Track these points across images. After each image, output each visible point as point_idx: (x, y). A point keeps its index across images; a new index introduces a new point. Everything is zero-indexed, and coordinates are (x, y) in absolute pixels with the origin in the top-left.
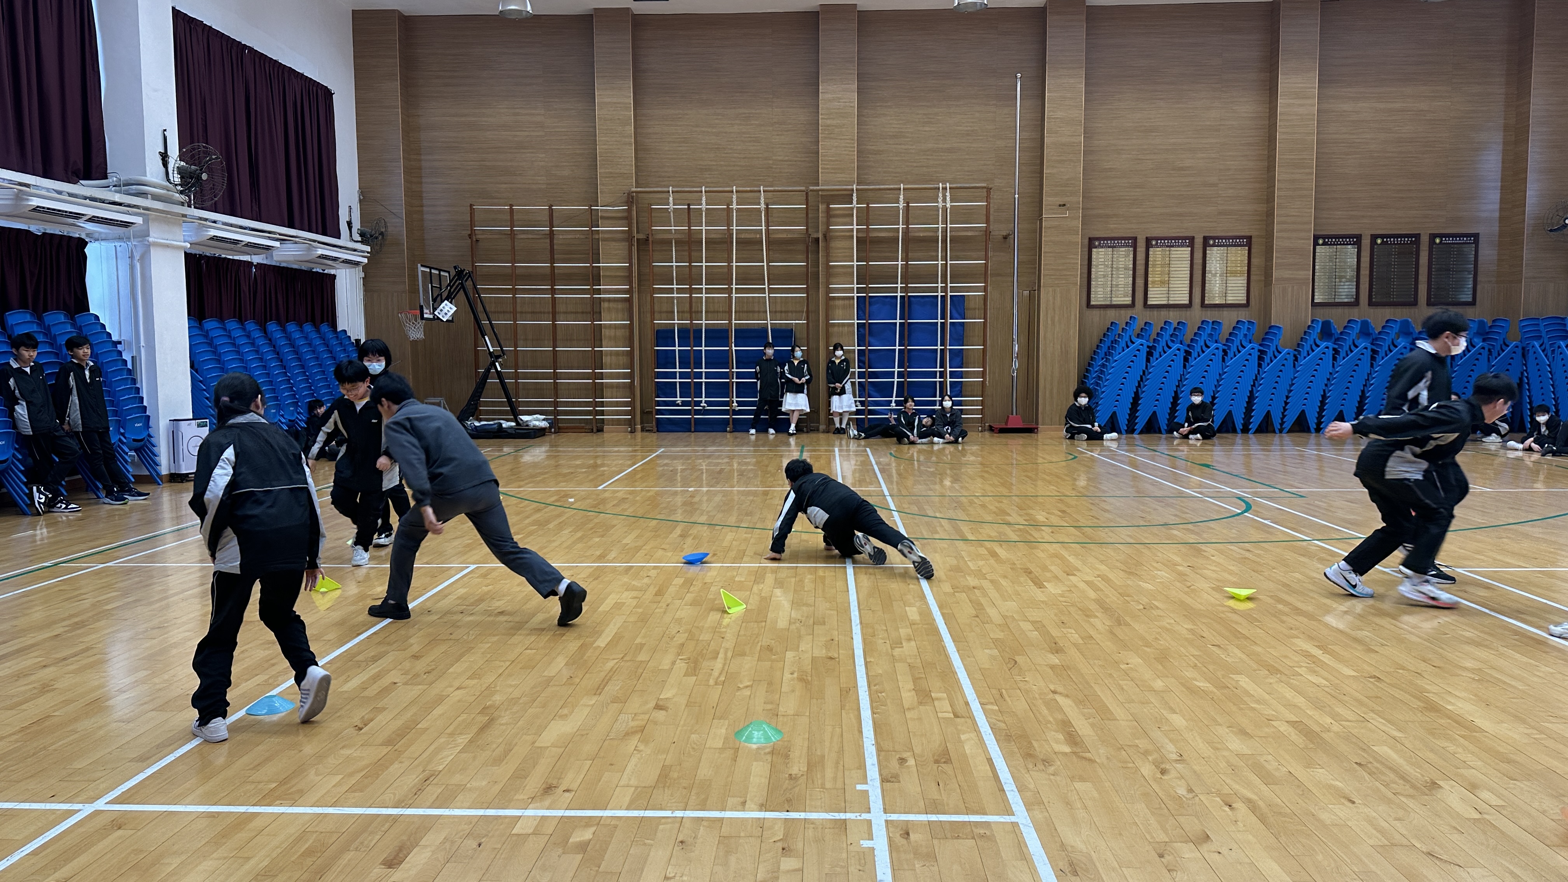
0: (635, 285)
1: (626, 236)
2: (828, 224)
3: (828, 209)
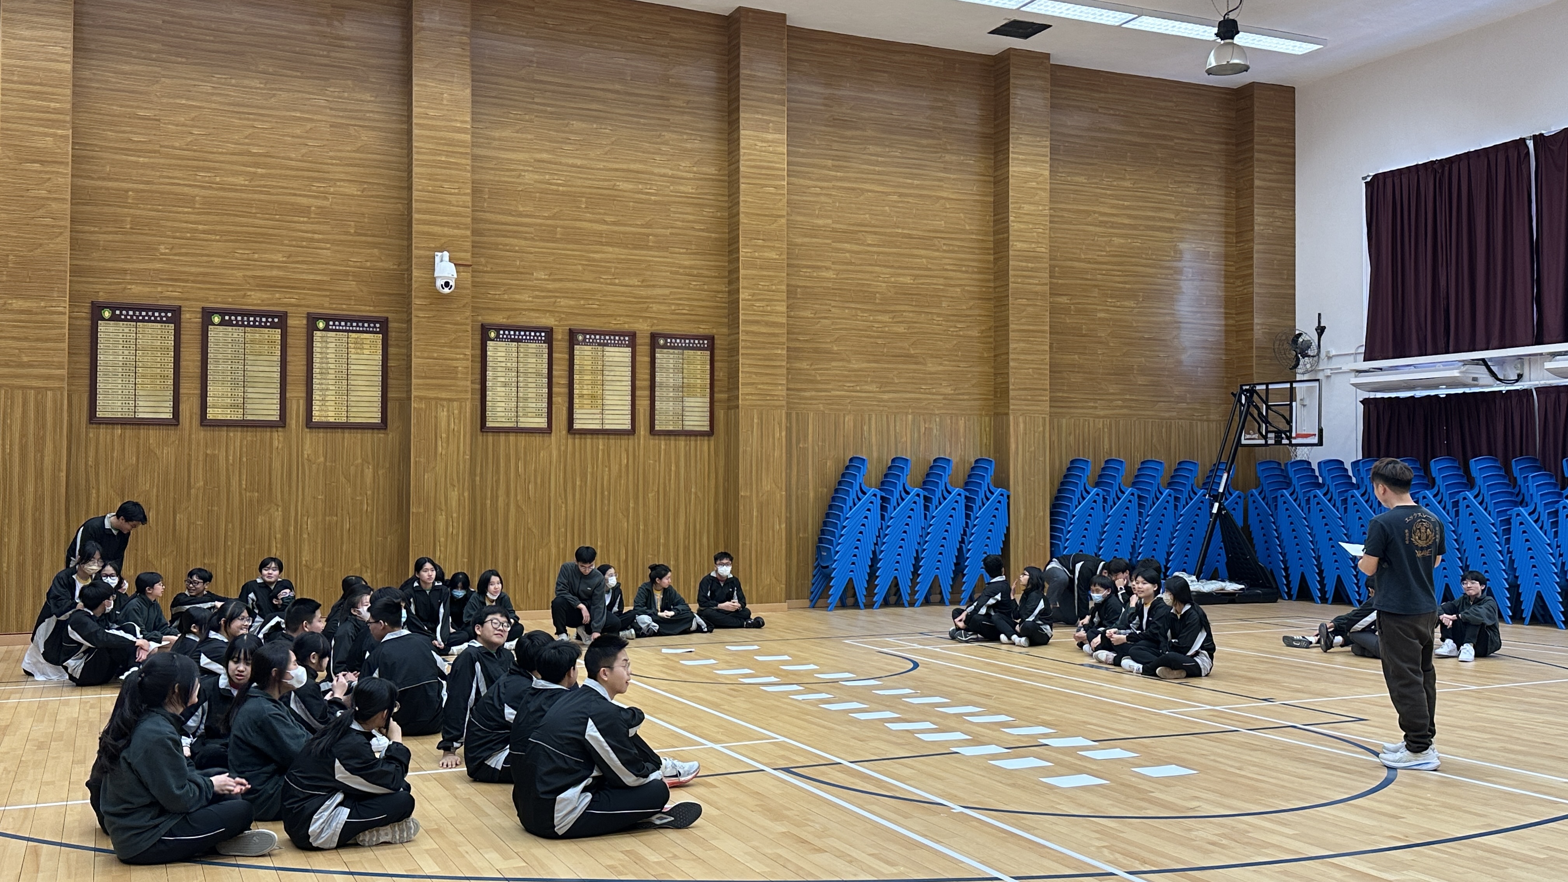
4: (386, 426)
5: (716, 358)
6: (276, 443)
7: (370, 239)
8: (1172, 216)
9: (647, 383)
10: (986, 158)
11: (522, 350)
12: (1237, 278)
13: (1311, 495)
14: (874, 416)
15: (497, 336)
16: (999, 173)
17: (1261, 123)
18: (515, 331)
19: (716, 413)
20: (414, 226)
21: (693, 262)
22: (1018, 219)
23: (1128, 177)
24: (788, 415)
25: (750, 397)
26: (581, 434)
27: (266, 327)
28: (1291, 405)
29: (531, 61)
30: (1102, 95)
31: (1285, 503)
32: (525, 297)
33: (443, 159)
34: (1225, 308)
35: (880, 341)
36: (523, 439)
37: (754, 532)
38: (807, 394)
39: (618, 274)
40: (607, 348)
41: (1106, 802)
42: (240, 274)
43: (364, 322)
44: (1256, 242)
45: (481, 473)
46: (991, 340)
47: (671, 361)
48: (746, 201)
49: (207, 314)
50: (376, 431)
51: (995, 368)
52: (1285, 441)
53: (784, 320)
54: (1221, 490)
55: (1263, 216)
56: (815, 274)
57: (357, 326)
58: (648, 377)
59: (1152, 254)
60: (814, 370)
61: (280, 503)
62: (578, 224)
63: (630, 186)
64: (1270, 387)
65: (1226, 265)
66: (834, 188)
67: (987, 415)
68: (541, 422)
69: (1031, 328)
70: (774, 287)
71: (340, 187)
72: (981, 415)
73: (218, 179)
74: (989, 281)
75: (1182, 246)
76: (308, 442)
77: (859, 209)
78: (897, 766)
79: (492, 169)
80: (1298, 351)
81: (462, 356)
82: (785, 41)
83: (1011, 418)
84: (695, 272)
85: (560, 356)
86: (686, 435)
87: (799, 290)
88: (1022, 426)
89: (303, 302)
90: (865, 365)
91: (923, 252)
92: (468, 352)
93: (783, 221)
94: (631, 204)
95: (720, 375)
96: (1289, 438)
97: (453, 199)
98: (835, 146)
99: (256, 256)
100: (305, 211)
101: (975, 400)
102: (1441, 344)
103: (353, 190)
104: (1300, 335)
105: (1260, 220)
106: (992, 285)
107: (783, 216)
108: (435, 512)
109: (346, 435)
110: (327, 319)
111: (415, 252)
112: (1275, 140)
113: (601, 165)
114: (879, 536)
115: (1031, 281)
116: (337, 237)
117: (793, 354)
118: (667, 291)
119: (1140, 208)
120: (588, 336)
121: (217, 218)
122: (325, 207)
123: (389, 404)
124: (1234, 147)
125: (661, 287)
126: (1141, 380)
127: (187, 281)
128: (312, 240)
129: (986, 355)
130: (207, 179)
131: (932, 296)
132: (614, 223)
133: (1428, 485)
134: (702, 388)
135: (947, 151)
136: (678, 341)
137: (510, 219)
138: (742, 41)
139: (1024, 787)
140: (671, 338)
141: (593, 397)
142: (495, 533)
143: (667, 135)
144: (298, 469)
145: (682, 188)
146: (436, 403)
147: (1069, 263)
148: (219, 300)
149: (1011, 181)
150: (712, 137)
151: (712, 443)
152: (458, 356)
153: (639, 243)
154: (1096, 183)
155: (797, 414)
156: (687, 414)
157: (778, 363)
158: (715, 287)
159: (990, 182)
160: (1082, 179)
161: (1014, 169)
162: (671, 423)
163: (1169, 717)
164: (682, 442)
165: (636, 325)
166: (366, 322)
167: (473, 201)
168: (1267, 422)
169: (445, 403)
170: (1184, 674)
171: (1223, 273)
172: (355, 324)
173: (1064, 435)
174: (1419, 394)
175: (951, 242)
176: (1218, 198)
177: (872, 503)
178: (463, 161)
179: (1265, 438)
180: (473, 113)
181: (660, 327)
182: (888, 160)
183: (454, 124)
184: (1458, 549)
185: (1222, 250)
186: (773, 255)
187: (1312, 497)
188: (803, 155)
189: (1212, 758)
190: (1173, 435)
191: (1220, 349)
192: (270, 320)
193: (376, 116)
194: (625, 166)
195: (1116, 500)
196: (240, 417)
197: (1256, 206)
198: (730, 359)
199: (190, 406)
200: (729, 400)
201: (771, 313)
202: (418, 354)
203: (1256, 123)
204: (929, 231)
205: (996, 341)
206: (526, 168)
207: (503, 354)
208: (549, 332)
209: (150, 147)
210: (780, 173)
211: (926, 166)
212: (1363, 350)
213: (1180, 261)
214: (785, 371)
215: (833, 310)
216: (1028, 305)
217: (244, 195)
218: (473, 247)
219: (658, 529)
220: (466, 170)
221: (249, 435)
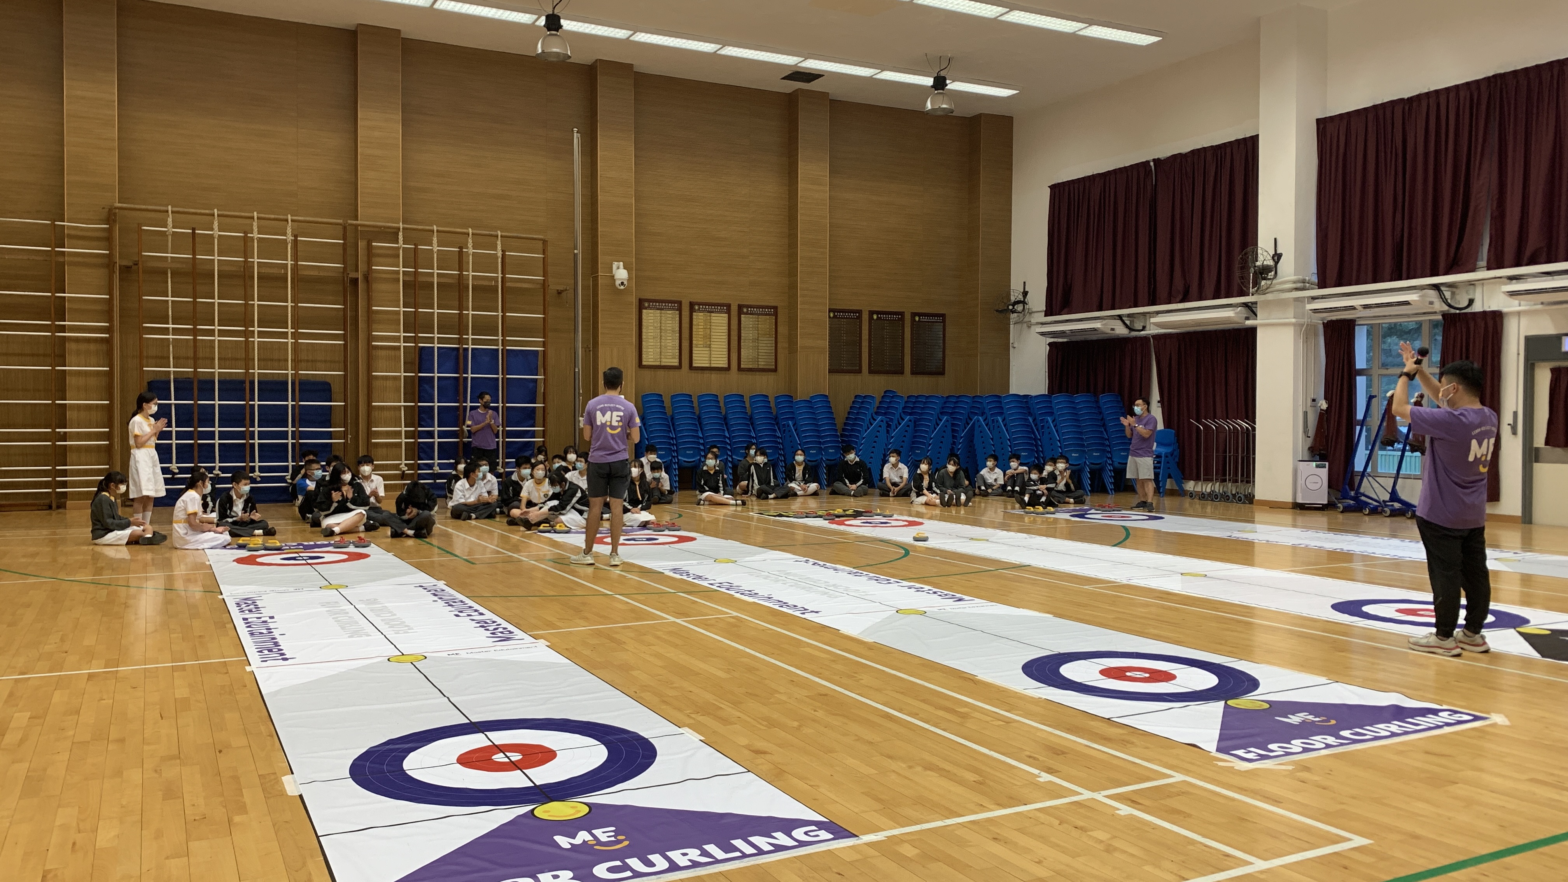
0: (116, 322)
1: (106, 261)
2: (369, 264)
3: (369, 247)
5: (779, 321)
11: (663, 315)
15: (649, 306)
18: (660, 303)
36: (664, 370)
40: (713, 314)
58: (737, 333)
68: (674, 362)
85: (685, 319)
120: (701, 307)
136: (755, 310)
140: (750, 308)
165: (729, 299)
207: (652, 318)
208: (679, 304)
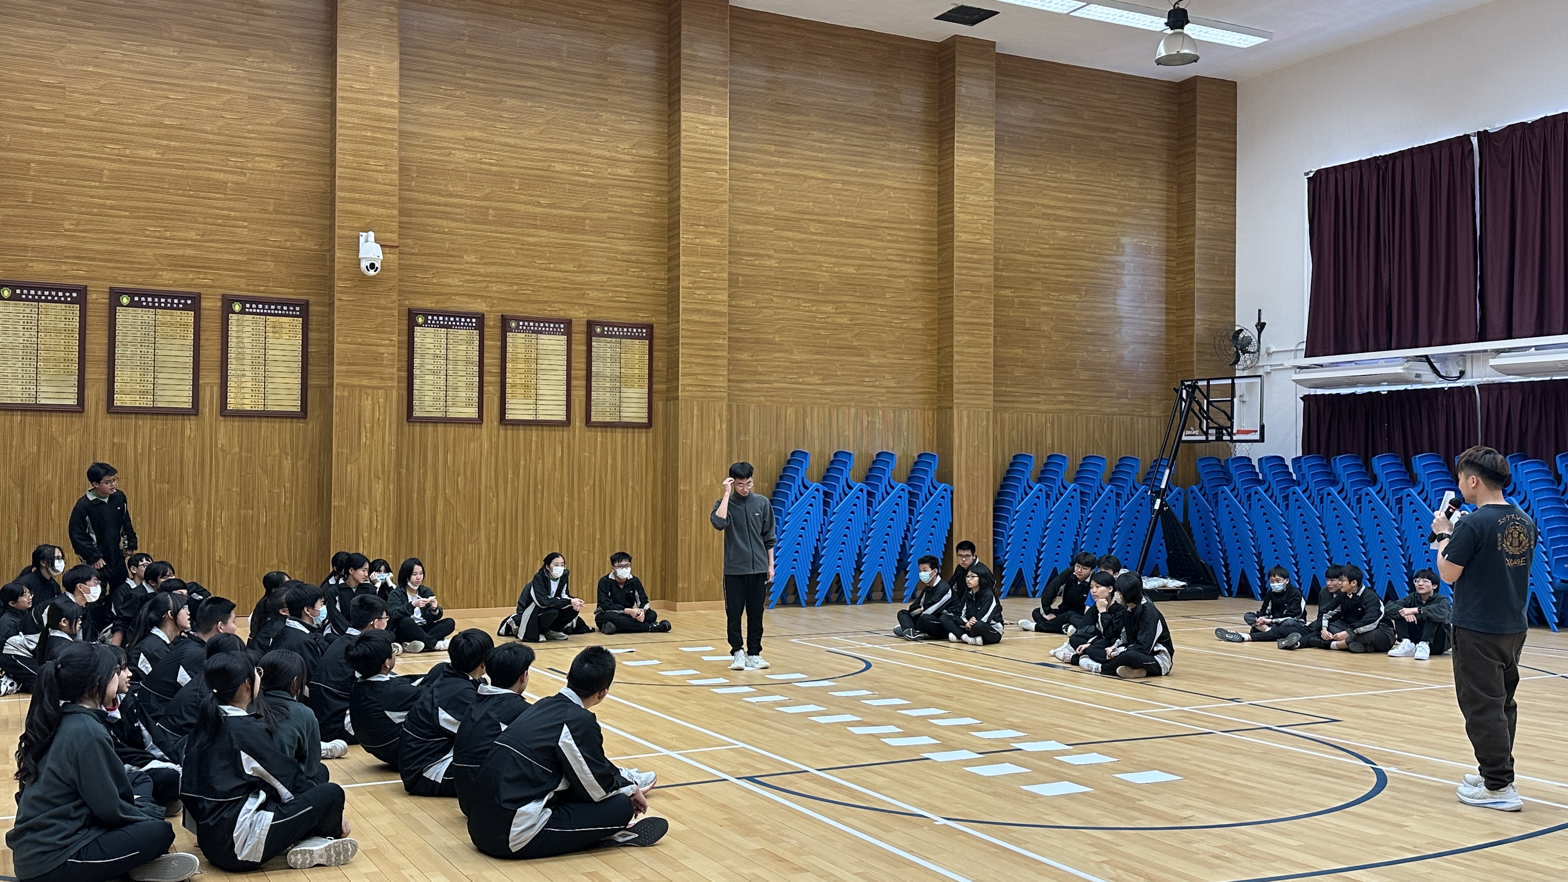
4: (306, 414)
5: (655, 348)
6: (188, 432)
7: (290, 218)
8: (1115, 210)
9: (583, 373)
10: (929, 147)
11: (451, 337)
12: (1178, 273)
13: (1252, 491)
14: (816, 409)
15: (425, 322)
16: (943, 162)
17: (1203, 117)
18: (444, 316)
19: (654, 406)
20: (337, 204)
21: (631, 248)
22: (963, 210)
23: (1072, 170)
24: (729, 407)
25: (690, 388)
26: (513, 425)
27: (178, 309)
28: (1232, 402)
29: (463, 35)
30: (1046, 86)
31: (1225, 499)
32: (455, 281)
33: (369, 134)
34: (1166, 303)
35: (822, 332)
36: (452, 430)
37: (694, 527)
38: (748, 386)
39: (553, 259)
40: (541, 336)
41: (1095, 812)
42: (149, 252)
43: (282, 305)
44: (1197, 237)
45: (408, 465)
46: (935, 332)
47: (609, 350)
48: (687, 186)
49: (115, 295)
50: (295, 420)
51: (938, 361)
52: (1226, 438)
53: (725, 309)
54: (1163, 486)
55: (1205, 211)
56: (757, 262)
57: (276, 309)
58: (584, 366)
59: (1095, 248)
60: (756, 361)
61: (192, 495)
62: (511, 206)
63: (566, 168)
64: (1212, 383)
65: (1167, 260)
66: (776, 174)
67: (929, 409)
68: (472, 412)
69: (975, 320)
70: (715, 275)
71: (260, 162)
72: (924, 409)
73: (128, 152)
74: (932, 272)
75: (1125, 240)
76: (222, 430)
77: (803, 196)
78: (867, 773)
79: (419, 146)
80: (1239, 347)
81: (387, 342)
82: (728, 21)
83: (955, 412)
84: (634, 258)
85: (492, 344)
86: (623, 427)
87: (740, 278)
88: (965, 420)
89: (218, 283)
90: (806, 357)
91: (868, 242)
92: (395, 338)
93: (725, 207)
94: (567, 186)
95: (659, 365)
96: (1230, 434)
97: (379, 177)
98: (779, 131)
99: (168, 234)
100: (220, 186)
101: (917, 393)
102: (1383, 340)
103: (272, 166)
104: (1241, 331)
105: (1201, 214)
106: (936, 276)
107: (725, 202)
108: (358, 505)
109: (263, 424)
110: (243, 301)
111: (338, 231)
112: (1216, 135)
113: (536, 145)
114: (821, 532)
115: (975, 273)
116: (255, 215)
117: (734, 344)
118: (605, 278)
119: (1083, 201)
120: (521, 323)
121: (126, 193)
122: (243, 184)
123: (309, 391)
124: (1176, 142)
125: (598, 272)
126: (1084, 375)
127: (94, 259)
128: (228, 217)
129: (929, 348)
130: (116, 151)
131: (874, 287)
132: (550, 206)
133: (1370, 482)
134: (640, 377)
135: (891, 139)
136: (616, 329)
137: (442, 199)
138: (683, 20)
139: (1005, 796)
140: (609, 326)
141: (526, 386)
142: (421, 528)
143: (605, 116)
144: (211, 460)
145: (620, 171)
146: (360, 390)
147: (1014, 256)
148: (129, 279)
149: (956, 171)
150: (651, 119)
151: (650, 435)
152: (384, 342)
153: (576, 226)
154: (1041, 175)
155: (738, 406)
156: (624, 405)
157: (720, 354)
158: (655, 274)
159: (934, 171)
160: (1026, 170)
161: (959, 158)
162: (608, 414)
163: (1140, 718)
164: (619, 434)
165: (572, 313)
166: (285, 304)
167: (400, 180)
168: (1208, 418)
169: (369, 391)
170: (1144, 673)
171: (1164, 268)
172: (273, 307)
173: (1007, 429)
174: (1360, 390)
175: (893, 232)
176: (1158, 192)
177: (814, 497)
178: (391, 137)
179: (1206, 434)
180: (401, 87)
181: (598, 315)
182: (830, 146)
183: (380, 98)
184: (1401, 546)
185: (1164, 245)
186: (714, 242)
187: (1253, 494)
188: (746, 140)
189: (1195, 762)
190: (1114, 431)
191: (1161, 345)
192: (182, 301)
193: (298, 88)
194: (561, 147)
195: (1059, 496)
196: (150, 404)
197: (1197, 201)
198: (668, 349)
199: (95, 393)
200: (668, 391)
201: (711, 301)
202: (341, 339)
203: (1199, 117)
204: (874, 220)
205: (939, 334)
206: (457, 146)
207: (432, 341)
208: (481, 319)
209: (52, 116)
210: (722, 157)
211: (870, 153)
212: (1304, 346)
213: (1122, 255)
214: (726, 362)
215: (775, 299)
216: (972, 297)
217: (154, 169)
218: (400, 227)
219: (594, 524)
220: (392, 147)
221: (160, 423)
